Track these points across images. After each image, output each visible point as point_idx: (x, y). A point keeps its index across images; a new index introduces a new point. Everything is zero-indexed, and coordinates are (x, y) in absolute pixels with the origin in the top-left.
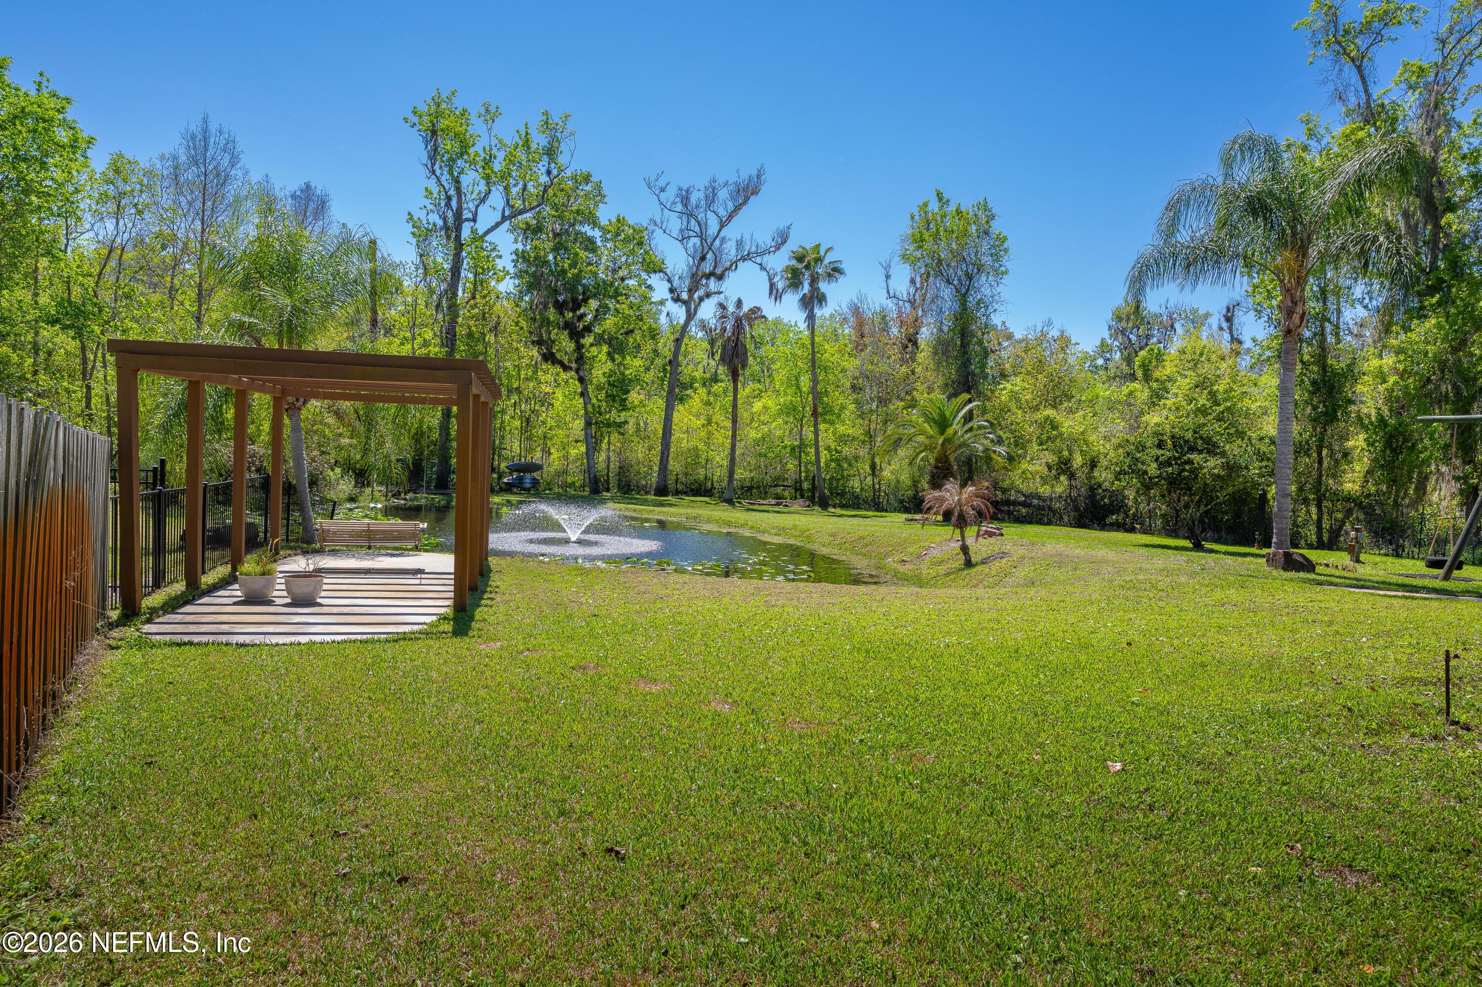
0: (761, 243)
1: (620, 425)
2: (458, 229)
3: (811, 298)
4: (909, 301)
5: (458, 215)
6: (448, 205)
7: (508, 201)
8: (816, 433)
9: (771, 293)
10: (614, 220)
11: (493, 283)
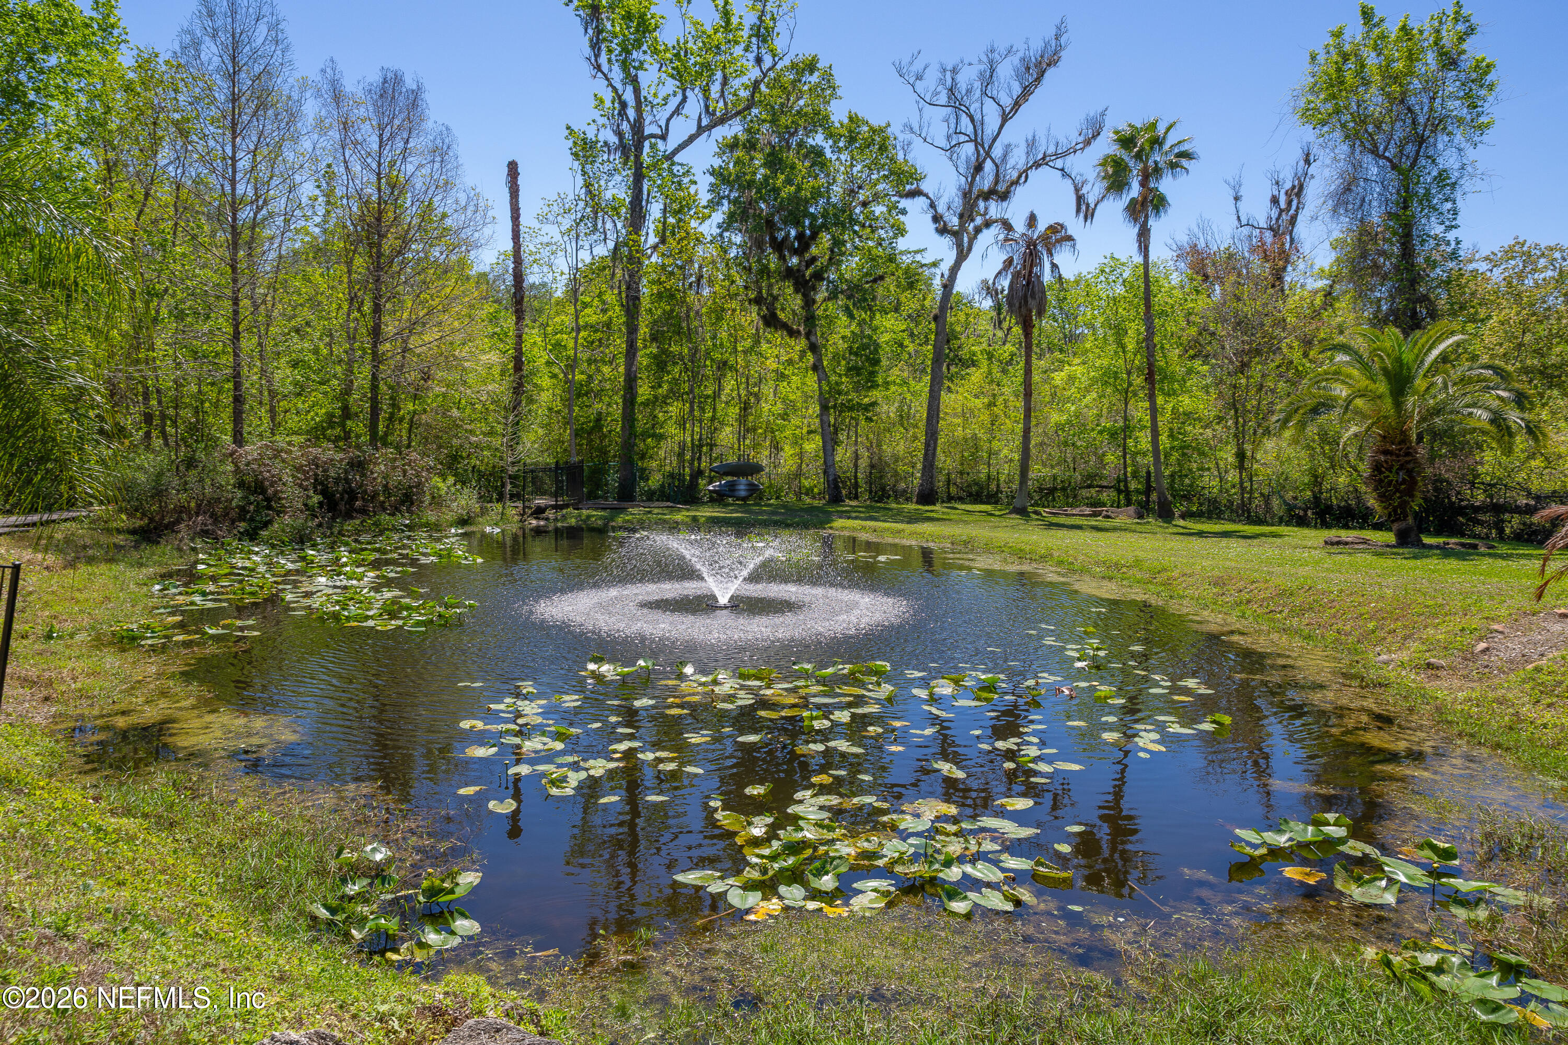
0: (1062, 140)
1: (866, 408)
2: (639, 147)
3: (1144, 203)
4: (1271, 228)
5: (637, 128)
6: (623, 113)
7: (707, 107)
8: (1154, 411)
9: (1078, 210)
10: (846, 121)
11: (694, 224)
